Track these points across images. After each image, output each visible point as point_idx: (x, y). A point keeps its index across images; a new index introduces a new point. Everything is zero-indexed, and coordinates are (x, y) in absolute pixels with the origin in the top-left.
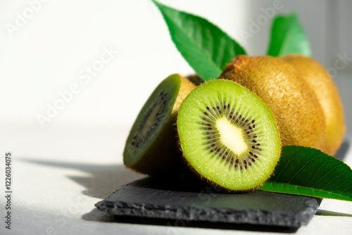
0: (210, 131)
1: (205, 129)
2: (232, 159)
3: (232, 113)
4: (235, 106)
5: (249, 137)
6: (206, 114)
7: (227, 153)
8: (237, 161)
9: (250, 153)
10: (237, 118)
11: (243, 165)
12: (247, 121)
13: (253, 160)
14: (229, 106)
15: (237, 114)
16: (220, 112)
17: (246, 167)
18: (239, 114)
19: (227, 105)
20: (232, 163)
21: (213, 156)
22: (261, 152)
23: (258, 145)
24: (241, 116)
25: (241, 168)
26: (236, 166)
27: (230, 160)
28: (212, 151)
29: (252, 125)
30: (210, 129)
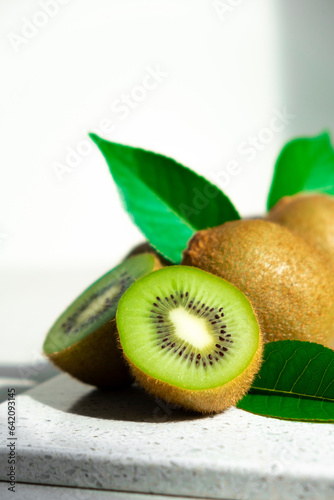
0: (161, 324)
1: (154, 322)
2: (192, 355)
3: (192, 302)
4: (196, 294)
5: (215, 328)
6: (155, 305)
7: (185, 348)
8: (199, 357)
9: (217, 346)
10: (198, 307)
11: (207, 361)
12: (212, 309)
13: (222, 354)
14: (187, 294)
15: (199, 303)
16: (175, 302)
17: (211, 363)
18: (202, 303)
19: (184, 293)
20: (191, 359)
21: (165, 353)
22: (233, 344)
23: (229, 336)
24: (203, 305)
25: (204, 365)
26: (197, 362)
27: (189, 356)
28: (163, 347)
29: (219, 314)
30: (160, 321)
